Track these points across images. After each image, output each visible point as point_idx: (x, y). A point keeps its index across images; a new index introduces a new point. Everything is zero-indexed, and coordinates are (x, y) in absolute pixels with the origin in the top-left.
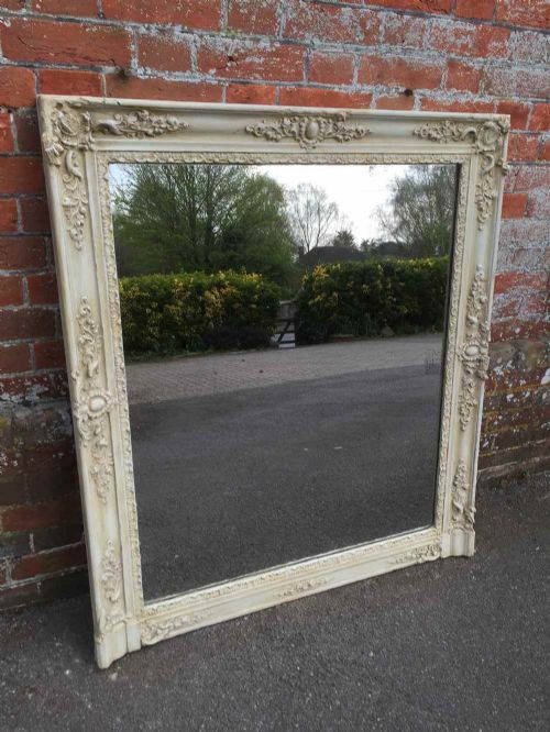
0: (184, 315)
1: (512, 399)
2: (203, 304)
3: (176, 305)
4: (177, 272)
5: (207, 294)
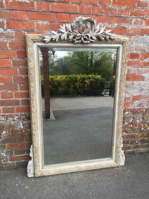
1: (143, 130)
2: (85, 83)
3: (78, 83)
4: (79, 74)
5: (86, 80)
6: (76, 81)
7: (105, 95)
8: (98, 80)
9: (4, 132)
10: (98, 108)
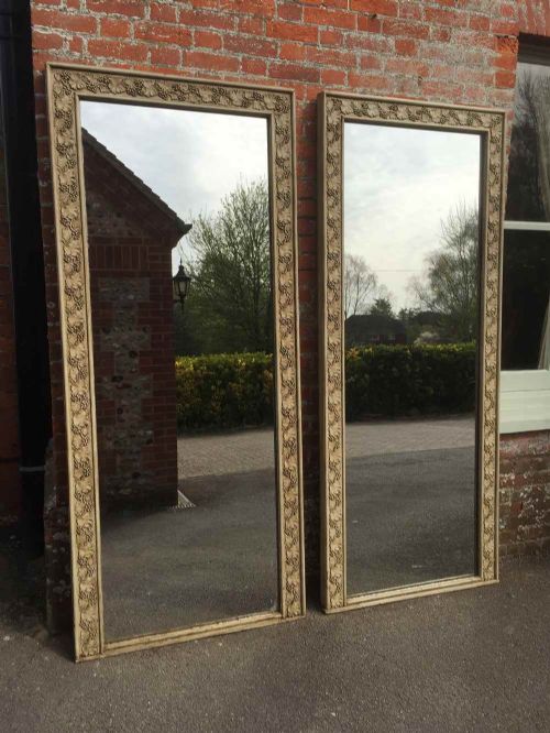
0: (244, 392)
3: (238, 383)
4: (240, 352)
5: (266, 372)
6: (232, 376)
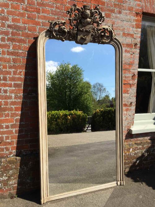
0: (62, 122)
2: (67, 119)
3: (60, 120)
5: (68, 116)
6: (58, 118)
7: (87, 131)
8: (79, 116)
9: (31, 163)
10: (85, 145)
